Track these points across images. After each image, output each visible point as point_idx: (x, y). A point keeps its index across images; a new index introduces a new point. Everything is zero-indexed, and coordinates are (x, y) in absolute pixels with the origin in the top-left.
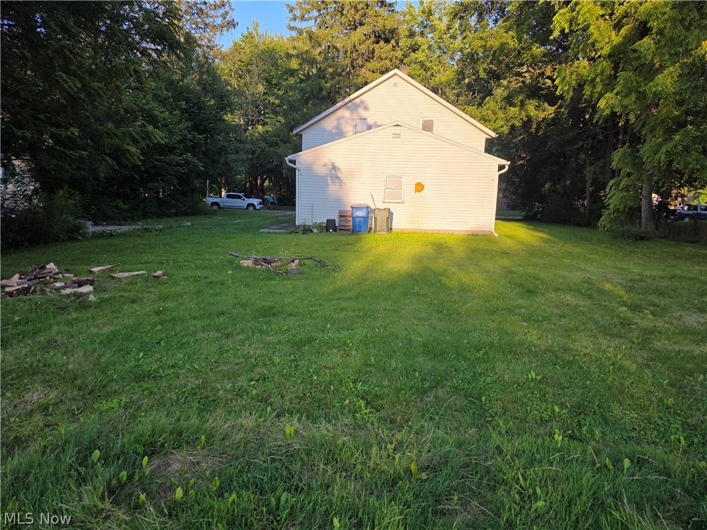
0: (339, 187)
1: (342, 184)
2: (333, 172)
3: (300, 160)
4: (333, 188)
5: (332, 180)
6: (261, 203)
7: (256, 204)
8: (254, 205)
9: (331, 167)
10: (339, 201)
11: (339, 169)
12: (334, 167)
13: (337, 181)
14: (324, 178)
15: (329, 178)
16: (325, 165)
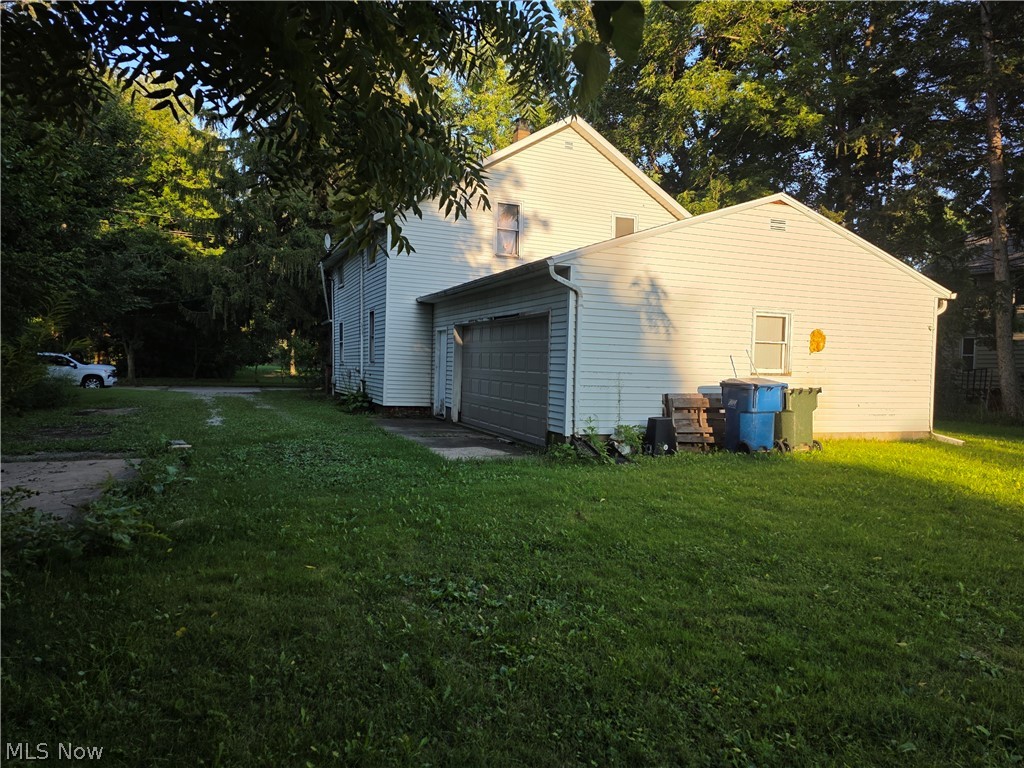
0: (664, 337)
1: (671, 330)
2: (654, 302)
3: (579, 268)
4: (652, 338)
5: (650, 319)
6: (113, 374)
7: (104, 375)
8: (99, 378)
9: (648, 288)
10: (665, 368)
11: (665, 293)
12: (655, 288)
13: (659, 323)
14: (633, 313)
15: (643, 316)
16: (634, 284)
